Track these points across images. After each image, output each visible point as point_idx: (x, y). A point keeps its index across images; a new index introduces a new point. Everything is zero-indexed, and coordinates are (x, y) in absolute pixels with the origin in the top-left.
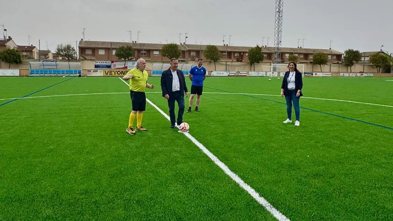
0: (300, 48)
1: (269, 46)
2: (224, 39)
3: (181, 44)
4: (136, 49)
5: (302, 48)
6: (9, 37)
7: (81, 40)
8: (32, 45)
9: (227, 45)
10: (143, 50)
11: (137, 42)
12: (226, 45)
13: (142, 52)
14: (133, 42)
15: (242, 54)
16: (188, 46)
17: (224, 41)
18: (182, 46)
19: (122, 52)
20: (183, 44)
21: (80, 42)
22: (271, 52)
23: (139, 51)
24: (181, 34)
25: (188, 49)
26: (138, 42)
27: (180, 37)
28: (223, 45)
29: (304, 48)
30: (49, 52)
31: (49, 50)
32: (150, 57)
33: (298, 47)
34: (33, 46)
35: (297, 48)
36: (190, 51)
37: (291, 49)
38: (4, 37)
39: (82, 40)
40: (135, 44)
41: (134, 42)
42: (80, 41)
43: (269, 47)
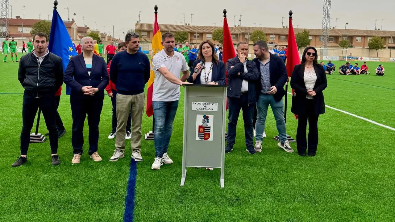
0: (377, 30)
1: (337, 28)
2: (283, 21)
3: (235, 26)
4: (189, 32)
5: (380, 30)
6: (73, 19)
7: (136, 22)
10: (196, 33)
11: (190, 25)
12: (285, 27)
13: (195, 35)
14: (186, 24)
16: (242, 28)
18: (237, 28)
19: (179, 37)
20: (237, 26)
21: (137, 25)
22: (337, 35)
23: (192, 33)
24: (236, 16)
25: (242, 32)
27: (234, 19)
28: (281, 27)
29: (383, 30)
31: (98, 30)
33: (376, 29)
35: (374, 29)
36: (244, 34)
37: (366, 31)
38: (69, 19)
39: (138, 22)
40: (188, 26)
41: (188, 25)
43: (338, 30)
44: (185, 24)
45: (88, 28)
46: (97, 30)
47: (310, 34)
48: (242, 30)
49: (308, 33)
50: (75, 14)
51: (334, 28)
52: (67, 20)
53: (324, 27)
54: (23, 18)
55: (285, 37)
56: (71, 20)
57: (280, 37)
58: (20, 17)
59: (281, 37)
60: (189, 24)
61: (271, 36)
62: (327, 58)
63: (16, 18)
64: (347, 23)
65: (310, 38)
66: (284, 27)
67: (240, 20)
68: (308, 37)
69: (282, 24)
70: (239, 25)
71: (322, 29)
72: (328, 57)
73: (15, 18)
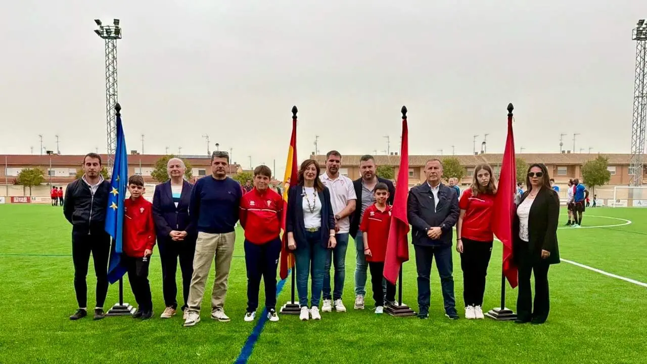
2: (563, 142)
3: (476, 153)
7: (311, 154)
8: (235, 163)
9: (569, 152)
12: (566, 152)
14: (392, 153)
16: (489, 156)
17: (561, 145)
18: (479, 157)
20: (479, 153)
24: (477, 136)
28: (559, 152)
32: (419, 179)
34: (237, 164)
38: (209, 153)
39: (313, 153)
40: (393, 156)
41: (394, 154)
44: (390, 154)
45: (239, 166)
46: (252, 168)
47: (610, 162)
48: (489, 159)
49: (606, 160)
50: (217, 144)
52: (207, 154)
53: (634, 149)
54: (141, 153)
55: (565, 168)
57: (557, 168)
58: (138, 152)
59: (559, 168)
60: (396, 153)
62: (640, 203)
63: (132, 153)
65: (610, 169)
66: (563, 152)
67: (484, 143)
68: (606, 168)
69: (560, 146)
70: (482, 152)
71: (630, 153)
72: (641, 201)
73: (130, 154)
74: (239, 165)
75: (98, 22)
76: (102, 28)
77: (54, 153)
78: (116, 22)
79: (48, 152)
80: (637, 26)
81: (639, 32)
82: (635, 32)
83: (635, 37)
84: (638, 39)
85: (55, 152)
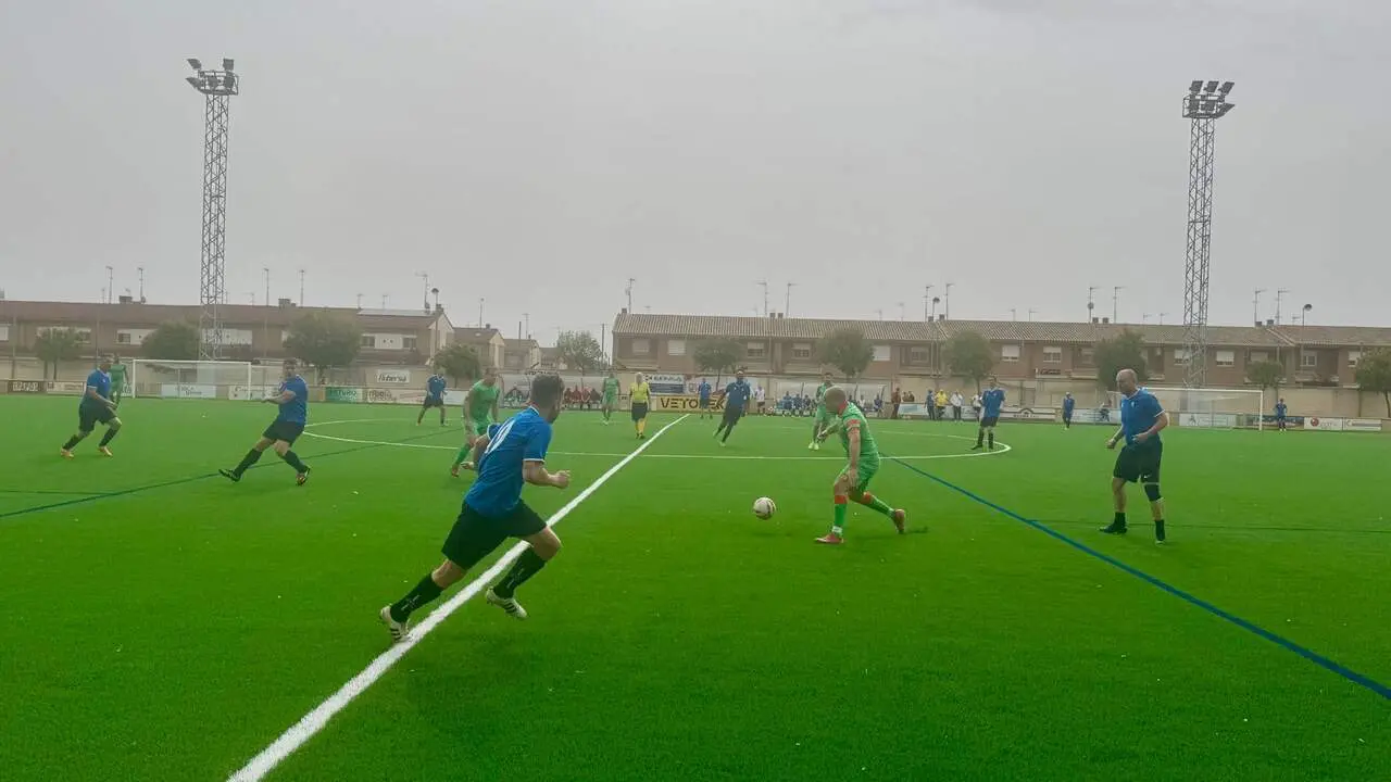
1: (1282, 323)
2: (1093, 300)
3: (931, 318)
4: (776, 339)
6: (438, 306)
7: (621, 311)
8: (488, 326)
9: (1106, 320)
11: (784, 316)
12: (1100, 321)
14: (772, 315)
15: (1159, 353)
16: (955, 325)
17: (1091, 306)
20: (936, 318)
21: (619, 320)
25: (950, 336)
26: (787, 314)
28: (1086, 320)
30: (531, 343)
31: (532, 338)
34: (492, 327)
38: (427, 306)
39: (624, 310)
40: (776, 320)
41: (777, 316)
42: (619, 315)
43: (1284, 328)
44: (768, 316)
48: (952, 331)
50: (435, 291)
51: (1270, 322)
52: (423, 307)
53: (1188, 318)
54: (298, 304)
56: (433, 309)
57: (1078, 352)
58: (292, 302)
59: (1083, 351)
60: (780, 315)
61: (1048, 350)
63: (280, 303)
64: (1308, 307)
66: (1096, 320)
69: (1088, 310)
70: (942, 317)
73: (276, 305)
74: (496, 330)
75: (195, 64)
76: (202, 74)
77: (134, 300)
78: (228, 64)
79: (122, 298)
80: (1190, 92)
81: (1193, 105)
82: (1187, 102)
83: (1186, 112)
84: (1193, 114)
85: (136, 298)
